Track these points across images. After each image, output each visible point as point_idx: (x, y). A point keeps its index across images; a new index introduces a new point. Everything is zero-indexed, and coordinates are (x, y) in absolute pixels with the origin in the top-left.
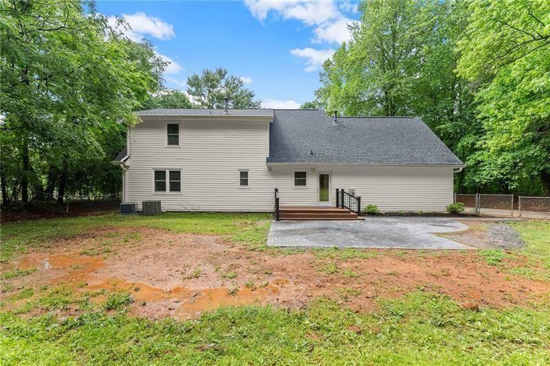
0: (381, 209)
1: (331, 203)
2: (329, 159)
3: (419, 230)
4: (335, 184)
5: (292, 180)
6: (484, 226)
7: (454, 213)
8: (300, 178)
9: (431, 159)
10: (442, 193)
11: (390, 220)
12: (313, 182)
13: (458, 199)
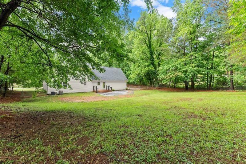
0: (115, 90)
1: (105, 89)
2: (105, 79)
3: (122, 92)
4: (106, 84)
5: (97, 84)
6: (130, 91)
7: (127, 89)
8: (99, 83)
9: (123, 79)
10: (124, 86)
11: (117, 91)
12: (102, 84)
13: (127, 87)
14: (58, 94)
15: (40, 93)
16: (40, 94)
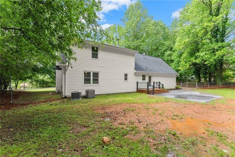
5: (141, 78)
7: (177, 88)
8: (144, 77)
12: (147, 79)
14: (85, 97)
15: (51, 94)
16: (50, 96)
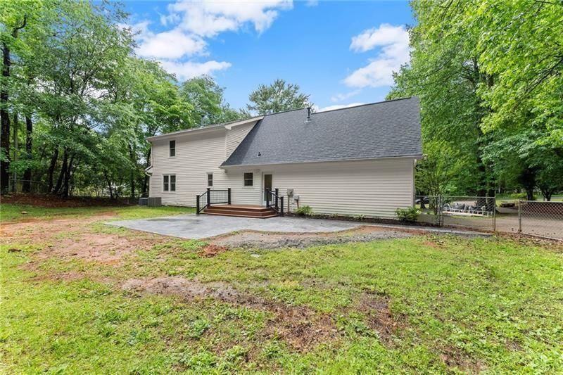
4: (276, 183)
5: (242, 181)
7: (408, 220)
8: (249, 180)
12: (258, 183)
